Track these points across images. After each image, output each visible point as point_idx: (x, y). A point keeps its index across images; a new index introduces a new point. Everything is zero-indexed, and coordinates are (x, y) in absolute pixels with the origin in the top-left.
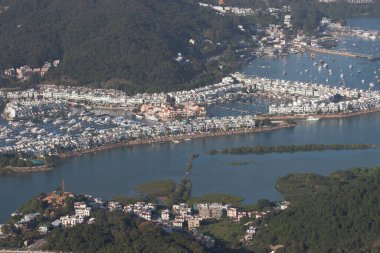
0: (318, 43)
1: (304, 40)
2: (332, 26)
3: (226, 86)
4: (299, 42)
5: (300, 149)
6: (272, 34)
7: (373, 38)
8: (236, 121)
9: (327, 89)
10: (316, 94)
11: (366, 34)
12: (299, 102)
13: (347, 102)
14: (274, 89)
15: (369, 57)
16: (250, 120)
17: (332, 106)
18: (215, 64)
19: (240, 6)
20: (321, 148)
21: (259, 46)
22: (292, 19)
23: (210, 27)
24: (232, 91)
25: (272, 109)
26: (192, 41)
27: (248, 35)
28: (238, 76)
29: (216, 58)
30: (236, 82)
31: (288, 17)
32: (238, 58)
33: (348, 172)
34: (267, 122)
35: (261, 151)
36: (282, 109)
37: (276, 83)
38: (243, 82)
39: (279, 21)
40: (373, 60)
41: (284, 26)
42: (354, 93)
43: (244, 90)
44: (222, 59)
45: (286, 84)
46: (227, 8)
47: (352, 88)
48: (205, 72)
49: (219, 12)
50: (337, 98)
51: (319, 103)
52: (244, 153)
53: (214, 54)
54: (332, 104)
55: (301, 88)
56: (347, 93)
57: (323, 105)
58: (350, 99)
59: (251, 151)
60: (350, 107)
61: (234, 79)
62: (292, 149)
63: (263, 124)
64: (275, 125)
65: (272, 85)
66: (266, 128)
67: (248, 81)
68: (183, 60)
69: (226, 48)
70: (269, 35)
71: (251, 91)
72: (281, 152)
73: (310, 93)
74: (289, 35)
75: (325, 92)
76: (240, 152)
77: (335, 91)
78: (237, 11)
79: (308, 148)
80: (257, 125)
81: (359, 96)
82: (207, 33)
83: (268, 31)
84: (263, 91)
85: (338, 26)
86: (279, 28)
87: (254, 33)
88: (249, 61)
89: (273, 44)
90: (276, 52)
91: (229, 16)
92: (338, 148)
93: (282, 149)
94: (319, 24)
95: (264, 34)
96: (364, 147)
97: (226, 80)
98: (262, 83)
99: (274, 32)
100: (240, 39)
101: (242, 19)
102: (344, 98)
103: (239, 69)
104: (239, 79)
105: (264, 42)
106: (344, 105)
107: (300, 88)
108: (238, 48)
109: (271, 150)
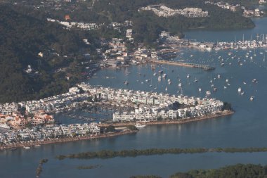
0: (158, 55)
1: (144, 52)
2: (170, 38)
3: (73, 95)
4: (140, 54)
5: (141, 153)
6: (115, 47)
7: (209, 49)
8: (83, 128)
9: (166, 97)
10: (156, 102)
11: (202, 46)
12: (141, 109)
13: (186, 110)
14: (118, 98)
15: (206, 67)
16: (95, 127)
17: (171, 113)
18: (63, 75)
19: (85, 21)
20: (162, 152)
21: (103, 58)
22: (132, 32)
23: (57, 41)
24: (79, 100)
25: (115, 117)
26: (41, 54)
27: (92, 48)
28: (84, 87)
29: (64, 70)
30: (82, 91)
31: (129, 31)
32: (83, 70)
33: (188, 174)
34: (111, 129)
35: (106, 156)
36: (125, 117)
37: (119, 92)
38: (88, 92)
39: (121, 34)
40: (210, 70)
41: (126, 40)
42: (192, 100)
43: (90, 99)
44: (68, 71)
45: (128, 93)
46: (73, 23)
47: (189, 97)
48: (52, 83)
49: (66, 27)
50: (176, 106)
51: (159, 110)
52: (90, 158)
53: (61, 66)
54: (171, 112)
55: (143, 97)
56: (185, 101)
57: (163, 112)
58: (188, 107)
59: (96, 156)
60: (188, 114)
61: (80, 89)
62: (135, 154)
63: (107, 131)
64: (118, 131)
65: (115, 94)
66: (110, 134)
67: (93, 91)
68: (33, 72)
69: (72, 60)
70: (112, 48)
71: (96, 100)
72: (124, 156)
73: (151, 101)
74: (131, 48)
75: (165, 100)
76: (86, 156)
77: (174, 99)
78: (83, 26)
79: (150, 152)
80: (102, 131)
81: (197, 103)
82: (55, 46)
83: (112, 44)
84: (107, 100)
85: (176, 39)
86: (121, 42)
87: (98, 46)
88: (93, 72)
89: (116, 56)
90: (119, 64)
91: (75, 30)
92: (178, 152)
93: (126, 154)
94: (158, 37)
95: (107, 47)
96: (201, 151)
97: (73, 90)
98: (107, 93)
99: (117, 45)
100: (86, 52)
101: (87, 34)
102: (183, 106)
103: (85, 80)
104: (85, 89)
105: (108, 55)
106: (182, 112)
107: (141, 96)
108: (83, 60)
109: (115, 154)
